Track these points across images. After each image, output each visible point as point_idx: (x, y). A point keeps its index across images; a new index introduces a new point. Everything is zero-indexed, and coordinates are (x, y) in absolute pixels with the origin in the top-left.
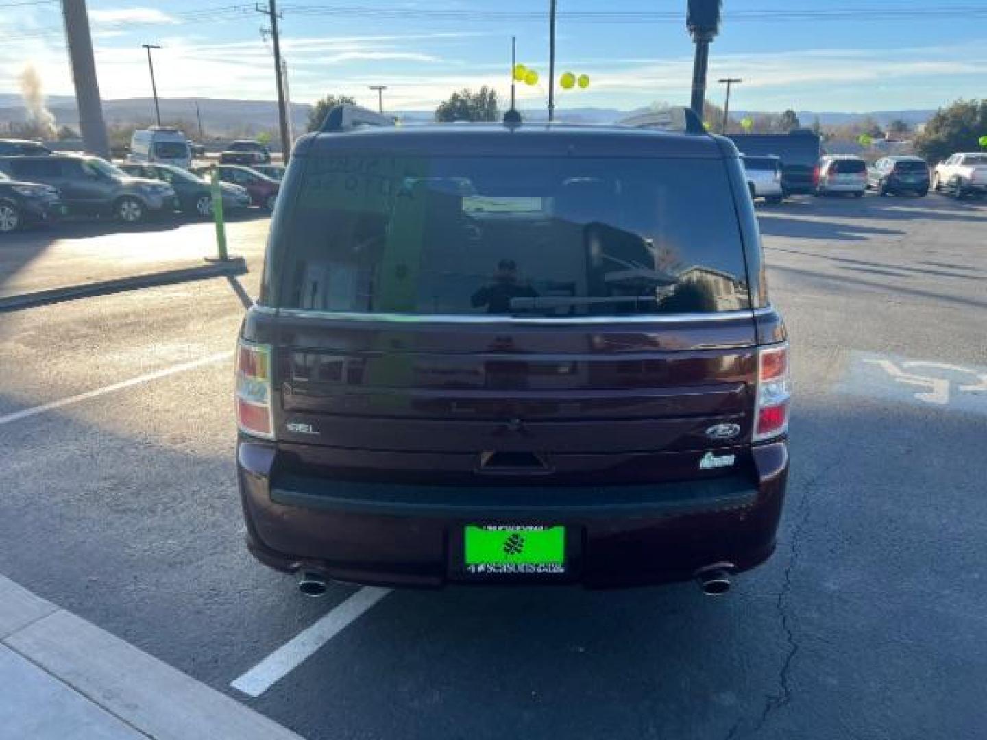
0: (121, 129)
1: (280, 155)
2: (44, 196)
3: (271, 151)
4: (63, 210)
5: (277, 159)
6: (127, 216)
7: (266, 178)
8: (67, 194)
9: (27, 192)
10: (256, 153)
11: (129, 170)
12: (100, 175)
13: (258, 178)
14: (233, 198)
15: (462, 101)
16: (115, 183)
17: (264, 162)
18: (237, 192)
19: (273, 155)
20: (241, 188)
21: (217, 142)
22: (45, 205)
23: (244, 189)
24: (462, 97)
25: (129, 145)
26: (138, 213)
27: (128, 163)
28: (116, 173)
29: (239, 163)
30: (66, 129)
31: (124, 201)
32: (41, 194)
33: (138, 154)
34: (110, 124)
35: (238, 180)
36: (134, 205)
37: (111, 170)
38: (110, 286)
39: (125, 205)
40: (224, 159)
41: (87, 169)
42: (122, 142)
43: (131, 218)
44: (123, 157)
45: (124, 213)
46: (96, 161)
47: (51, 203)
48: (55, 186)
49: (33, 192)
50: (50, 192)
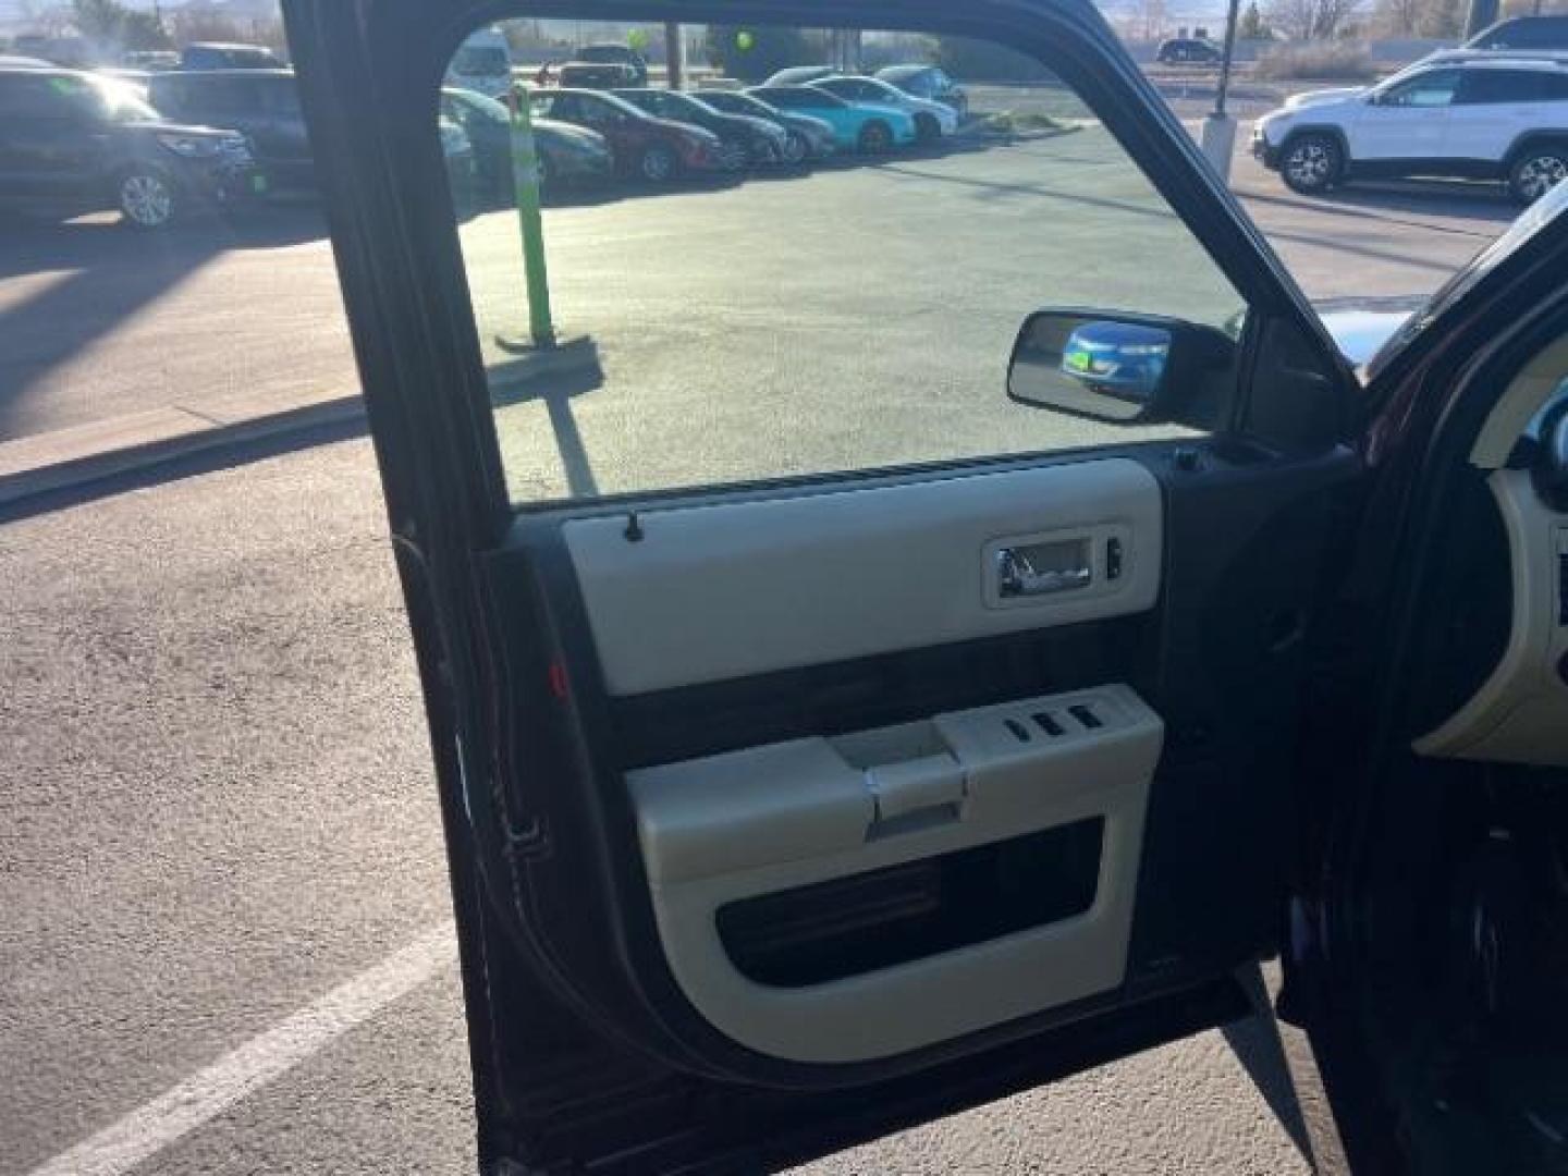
1: (662, 69)
2: (221, 156)
3: (648, 59)
5: (657, 77)
7: (641, 114)
8: (268, 148)
10: (624, 66)
13: (627, 113)
14: (580, 157)
17: (636, 83)
18: (587, 144)
19: (651, 69)
20: (591, 133)
21: (562, 49)
22: (222, 174)
23: (600, 137)
29: (597, 86)
32: (218, 148)
35: (589, 117)
40: (569, 78)
47: (234, 169)
48: (244, 133)
49: (198, 146)
50: (235, 147)
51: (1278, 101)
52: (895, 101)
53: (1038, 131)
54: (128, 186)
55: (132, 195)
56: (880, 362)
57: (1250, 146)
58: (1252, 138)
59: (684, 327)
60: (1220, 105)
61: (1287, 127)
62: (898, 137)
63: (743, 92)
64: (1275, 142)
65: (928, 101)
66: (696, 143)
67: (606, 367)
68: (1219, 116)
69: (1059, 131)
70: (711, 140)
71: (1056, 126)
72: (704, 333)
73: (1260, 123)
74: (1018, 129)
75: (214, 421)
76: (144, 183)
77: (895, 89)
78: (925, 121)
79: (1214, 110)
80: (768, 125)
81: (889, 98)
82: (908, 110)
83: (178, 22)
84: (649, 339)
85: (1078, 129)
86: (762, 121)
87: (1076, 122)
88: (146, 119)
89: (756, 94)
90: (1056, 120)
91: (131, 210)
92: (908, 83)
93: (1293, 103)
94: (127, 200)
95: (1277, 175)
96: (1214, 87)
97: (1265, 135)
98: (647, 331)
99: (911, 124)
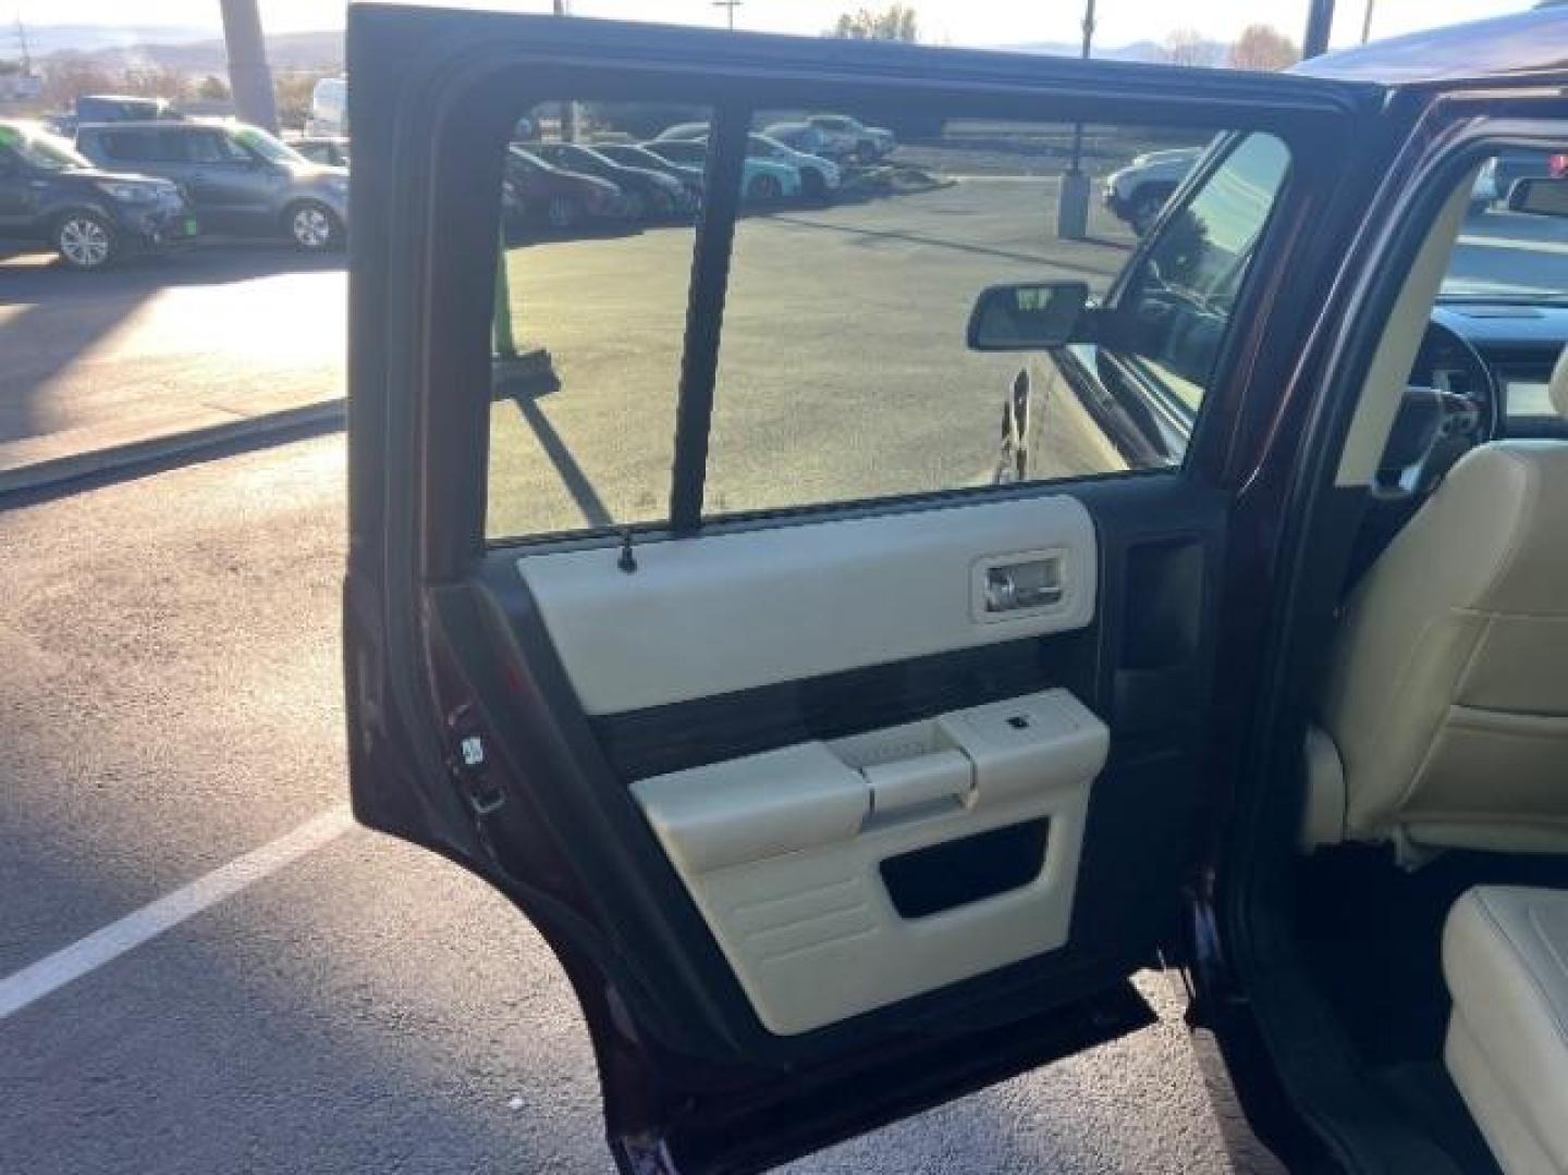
0: (297, 81)
2: (156, 202)
4: (191, 228)
5: (551, 131)
6: (305, 237)
7: (548, 167)
8: (198, 195)
9: (125, 194)
11: (308, 150)
12: (257, 160)
15: (856, 29)
16: (284, 173)
22: (157, 218)
24: (854, 21)
25: (307, 105)
26: (324, 232)
27: (307, 136)
28: (287, 157)
30: (213, 80)
31: (298, 210)
32: (152, 195)
33: (324, 121)
34: (278, 73)
36: (318, 217)
37: (276, 152)
38: (264, 428)
39: (302, 217)
41: (234, 149)
42: (295, 102)
43: (313, 241)
44: (301, 127)
45: (300, 232)
46: (250, 134)
47: (168, 215)
48: (176, 181)
49: (135, 192)
50: (168, 193)
51: (1126, 158)
52: (782, 156)
53: (914, 185)
54: (67, 229)
55: (71, 238)
56: (791, 371)
57: (1104, 200)
58: (1105, 193)
59: (619, 346)
60: (1076, 164)
61: (1134, 182)
62: (786, 189)
63: (639, 146)
64: (1125, 195)
65: (812, 156)
66: (598, 193)
67: (560, 376)
68: (1074, 173)
69: (936, 186)
70: (611, 190)
71: (933, 181)
72: (638, 350)
73: (1112, 179)
74: (896, 182)
75: (243, 415)
76: (82, 227)
77: (781, 145)
78: (810, 174)
79: (1069, 166)
80: (666, 177)
81: (775, 153)
82: (794, 164)
83: (50, 71)
84: (590, 356)
85: (953, 183)
86: (659, 174)
87: (951, 178)
88: (81, 167)
89: (648, 148)
90: (931, 175)
91: (69, 252)
92: (794, 140)
93: (1140, 162)
94: (65, 243)
95: (1127, 225)
96: (1069, 146)
97: (1116, 189)
98: (588, 349)
99: (797, 179)
